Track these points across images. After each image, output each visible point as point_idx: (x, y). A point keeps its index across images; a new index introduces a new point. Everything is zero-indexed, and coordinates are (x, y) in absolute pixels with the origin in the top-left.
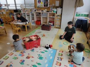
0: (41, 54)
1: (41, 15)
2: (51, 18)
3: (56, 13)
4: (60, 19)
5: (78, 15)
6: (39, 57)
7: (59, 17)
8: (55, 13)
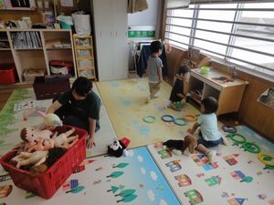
0: (116, 182)
1: (10, 41)
2: (59, 49)
3: (74, 32)
4: (90, 50)
5: (132, 33)
6: (120, 198)
7: (87, 45)
8: (70, 30)
